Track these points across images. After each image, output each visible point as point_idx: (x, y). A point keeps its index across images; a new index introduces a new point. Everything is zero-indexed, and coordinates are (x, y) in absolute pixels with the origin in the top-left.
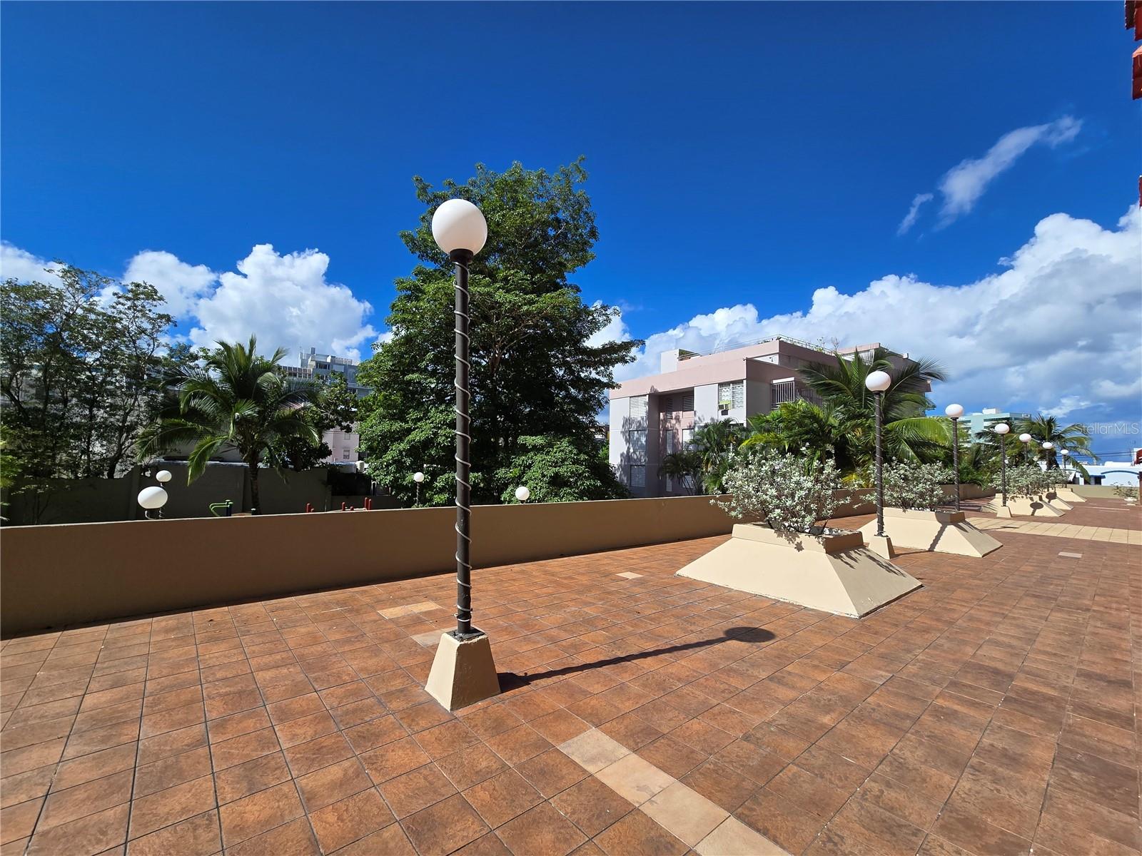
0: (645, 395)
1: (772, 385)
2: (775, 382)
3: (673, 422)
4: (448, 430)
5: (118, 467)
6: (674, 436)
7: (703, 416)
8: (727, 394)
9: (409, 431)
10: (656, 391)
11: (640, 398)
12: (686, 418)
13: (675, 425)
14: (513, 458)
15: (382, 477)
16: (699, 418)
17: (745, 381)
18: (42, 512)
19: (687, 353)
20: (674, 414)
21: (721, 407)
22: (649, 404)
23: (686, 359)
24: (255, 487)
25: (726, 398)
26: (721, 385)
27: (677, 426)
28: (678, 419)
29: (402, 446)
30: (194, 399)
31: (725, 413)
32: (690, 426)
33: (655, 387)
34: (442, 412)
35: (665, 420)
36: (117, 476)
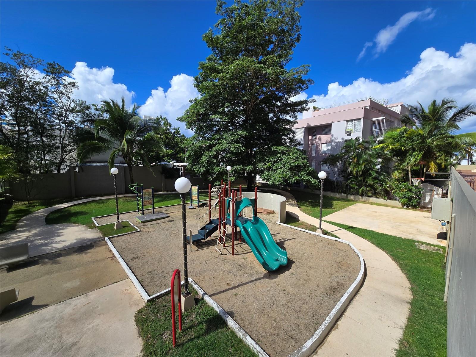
0: (303, 128)
1: (372, 121)
2: (373, 119)
3: (317, 140)
4: (235, 144)
5: (62, 167)
6: (317, 146)
7: (337, 137)
8: (350, 126)
9: (214, 145)
10: (310, 125)
11: (299, 129)
12: (325, 138)
13: (318, 142)
14: (266, 158)
15: (198, 169)
16: (335, 138)
17: (362, 119)
18: (30, 192)
19: (317, 108)
20: (318, 137)
21: (348, 132)
22: (305, 132)
23: (316, 111)
24: (132, 176)
25: (350, 128)
26: (347, 121)
27: (319, 142)
28: (320, 139)
29: (211, 153)
30: (101, 130)
31: (349, 135)
32: (327, 142)
33: (309, 124)
34: (231, 135)
35: (312, 139)
36: (62, 172)
